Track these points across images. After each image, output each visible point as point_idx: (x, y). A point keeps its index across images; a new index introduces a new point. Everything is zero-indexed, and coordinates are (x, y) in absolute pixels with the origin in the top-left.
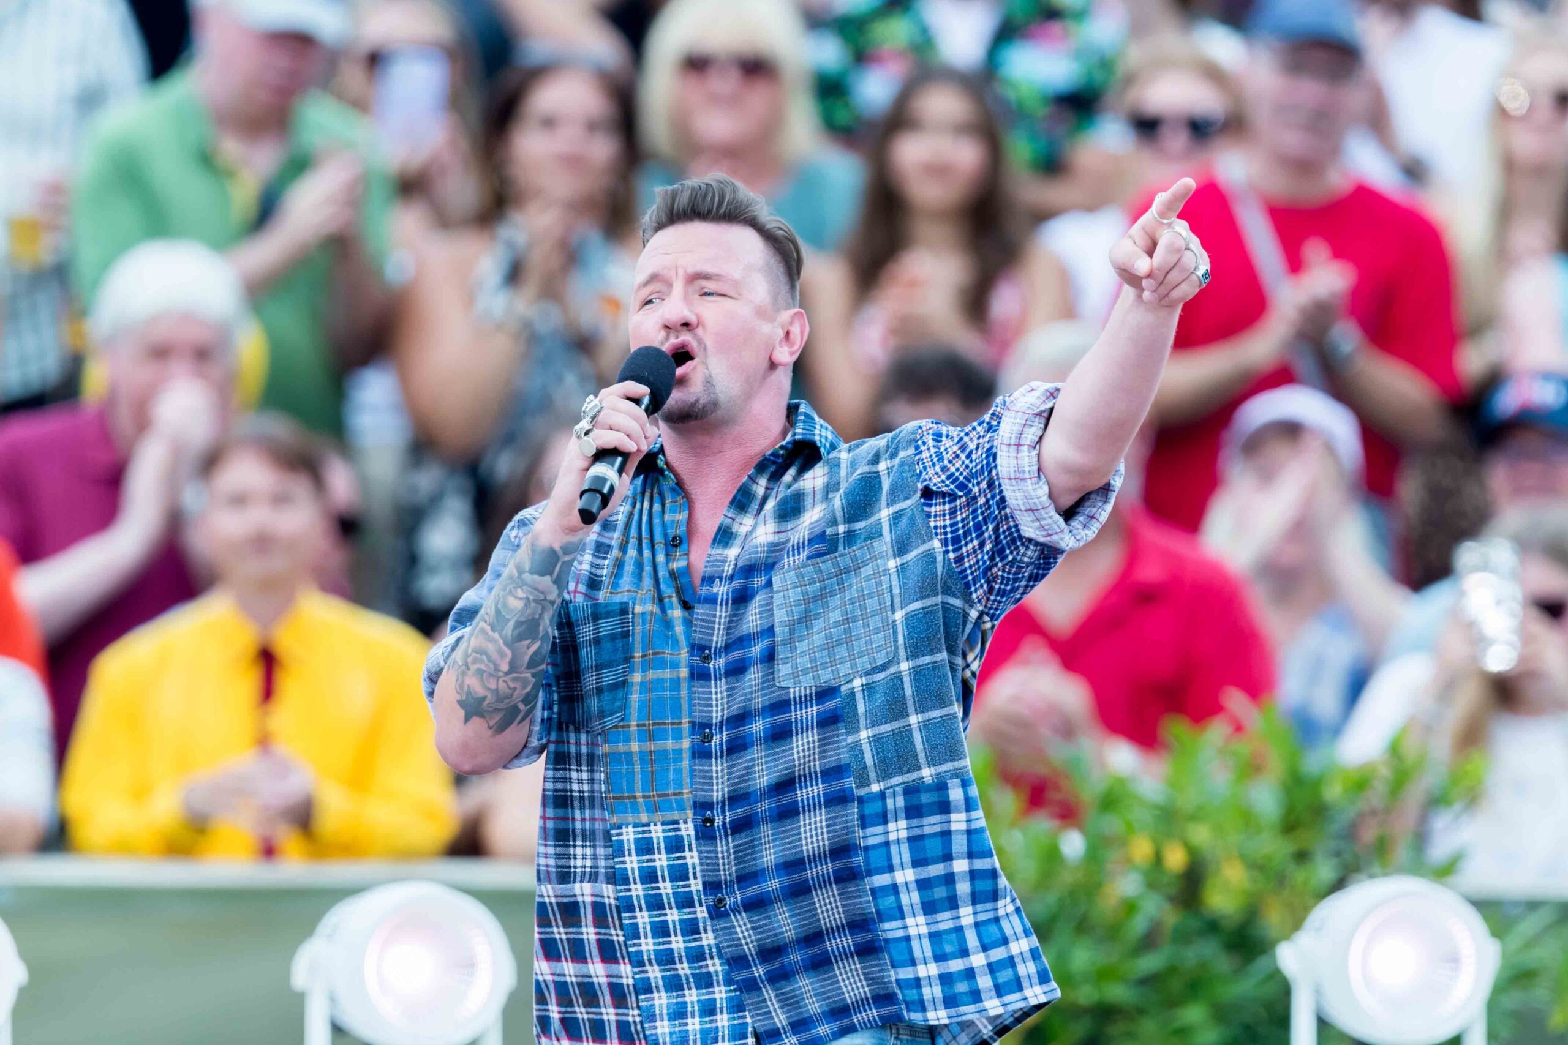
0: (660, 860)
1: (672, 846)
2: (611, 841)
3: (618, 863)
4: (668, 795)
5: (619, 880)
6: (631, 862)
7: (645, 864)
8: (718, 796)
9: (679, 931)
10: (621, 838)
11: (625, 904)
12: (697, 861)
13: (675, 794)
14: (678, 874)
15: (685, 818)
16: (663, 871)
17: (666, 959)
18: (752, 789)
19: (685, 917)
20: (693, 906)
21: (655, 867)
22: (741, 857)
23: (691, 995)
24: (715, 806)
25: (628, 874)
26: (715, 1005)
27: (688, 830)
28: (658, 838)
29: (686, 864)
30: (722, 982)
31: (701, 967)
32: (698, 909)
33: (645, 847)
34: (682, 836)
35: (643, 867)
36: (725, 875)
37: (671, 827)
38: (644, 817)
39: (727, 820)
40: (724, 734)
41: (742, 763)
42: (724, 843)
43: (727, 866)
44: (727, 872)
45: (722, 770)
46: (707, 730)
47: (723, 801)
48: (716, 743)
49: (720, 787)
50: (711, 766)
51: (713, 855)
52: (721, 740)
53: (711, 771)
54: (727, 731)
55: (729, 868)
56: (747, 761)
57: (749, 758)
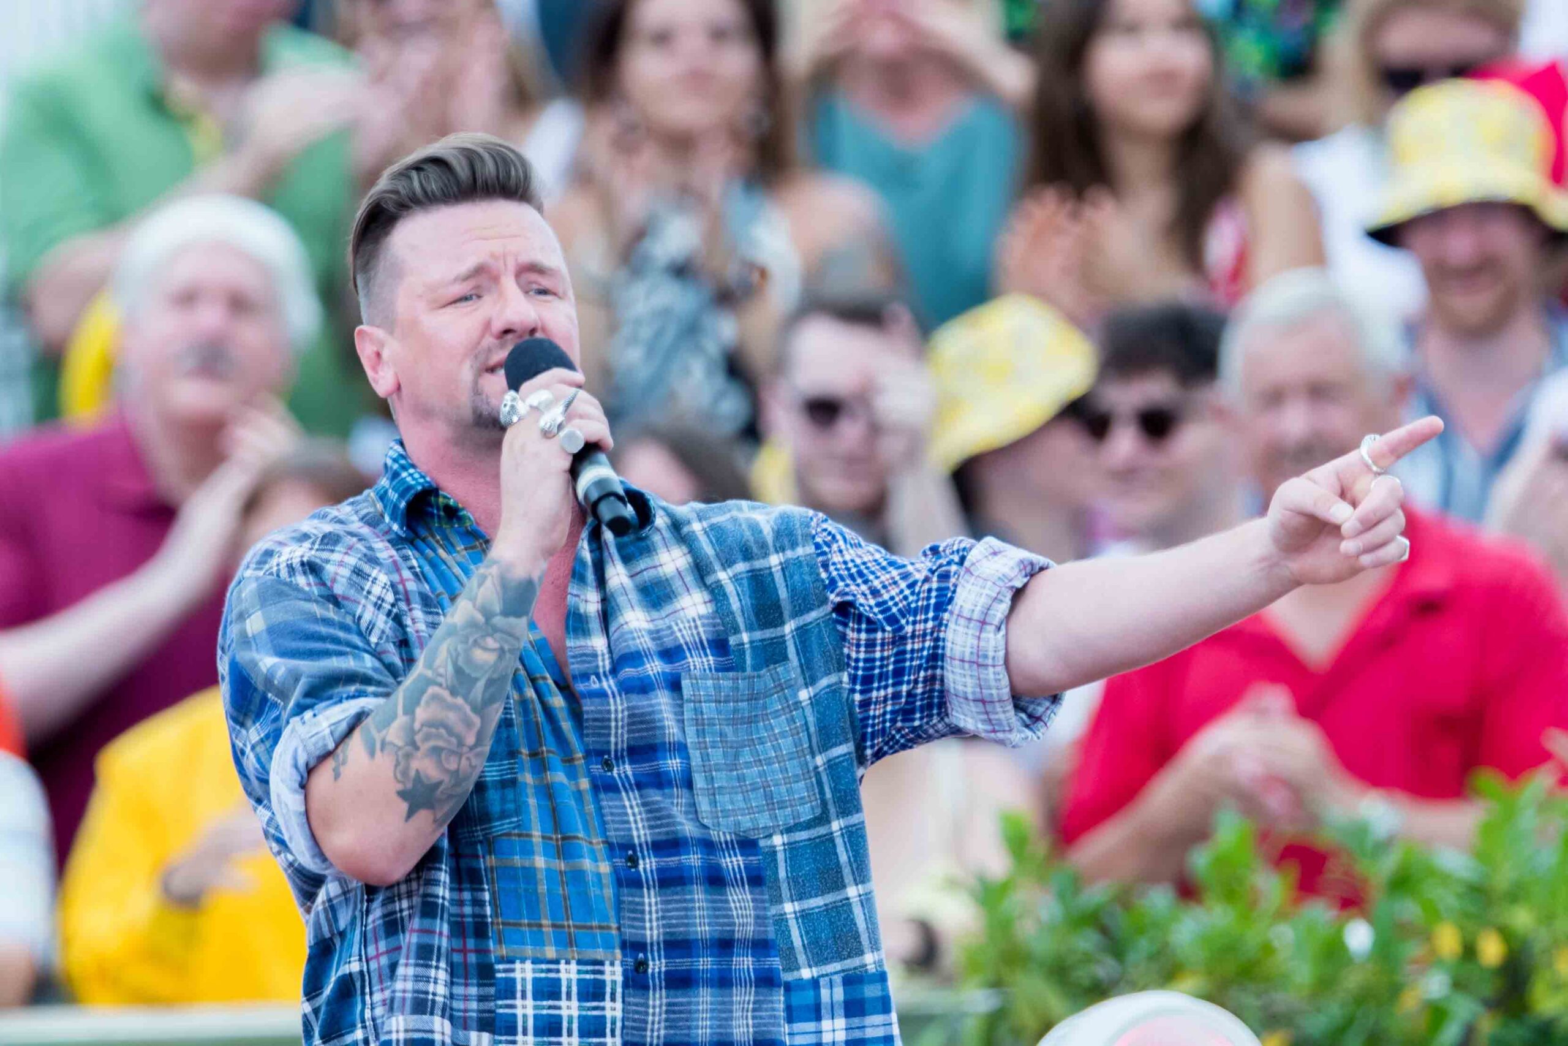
1: (588, 993)
2: (494, 977)
3: (501, 1007)
4: (591, 928)
5: (500, 1029)
6: (524, 1007)
7: (545, 1012)
8: (652, 936)
10: (512, 975)
12: (619, 1014)
13: (601, 928)
14: (592, 1028)
15: (611, 958)
16: (570, 1022)
18: (692, 937)
21: (560, 1017)
22: (674, 1020)
24: (649, 948)
25: (516, 1022)
27: (614, 974)
28: (569, 981)
29: (604, 1017)
33: (548, 990)
34: (603, 982)
35: (542, 1015)
36: (652, 1037)
37: (590, 968)
38: (551, 952)
39: (663, 969)
40: (653, 860)
41: (679, 901)
42: (657, 995)
43: (656, 1026)
44: (656, 1034)
45: (656, 903)
46: (630, 852)
47: (658, 944)
48: (645, 869)
49: (655, 924)
50: (642, 896)
51: (642, 1009)
52: (651, 866)
53: (643, 904)
54: (655, 856)
55: (659, 1029)
56: (685, 901)
57: (688, 897)
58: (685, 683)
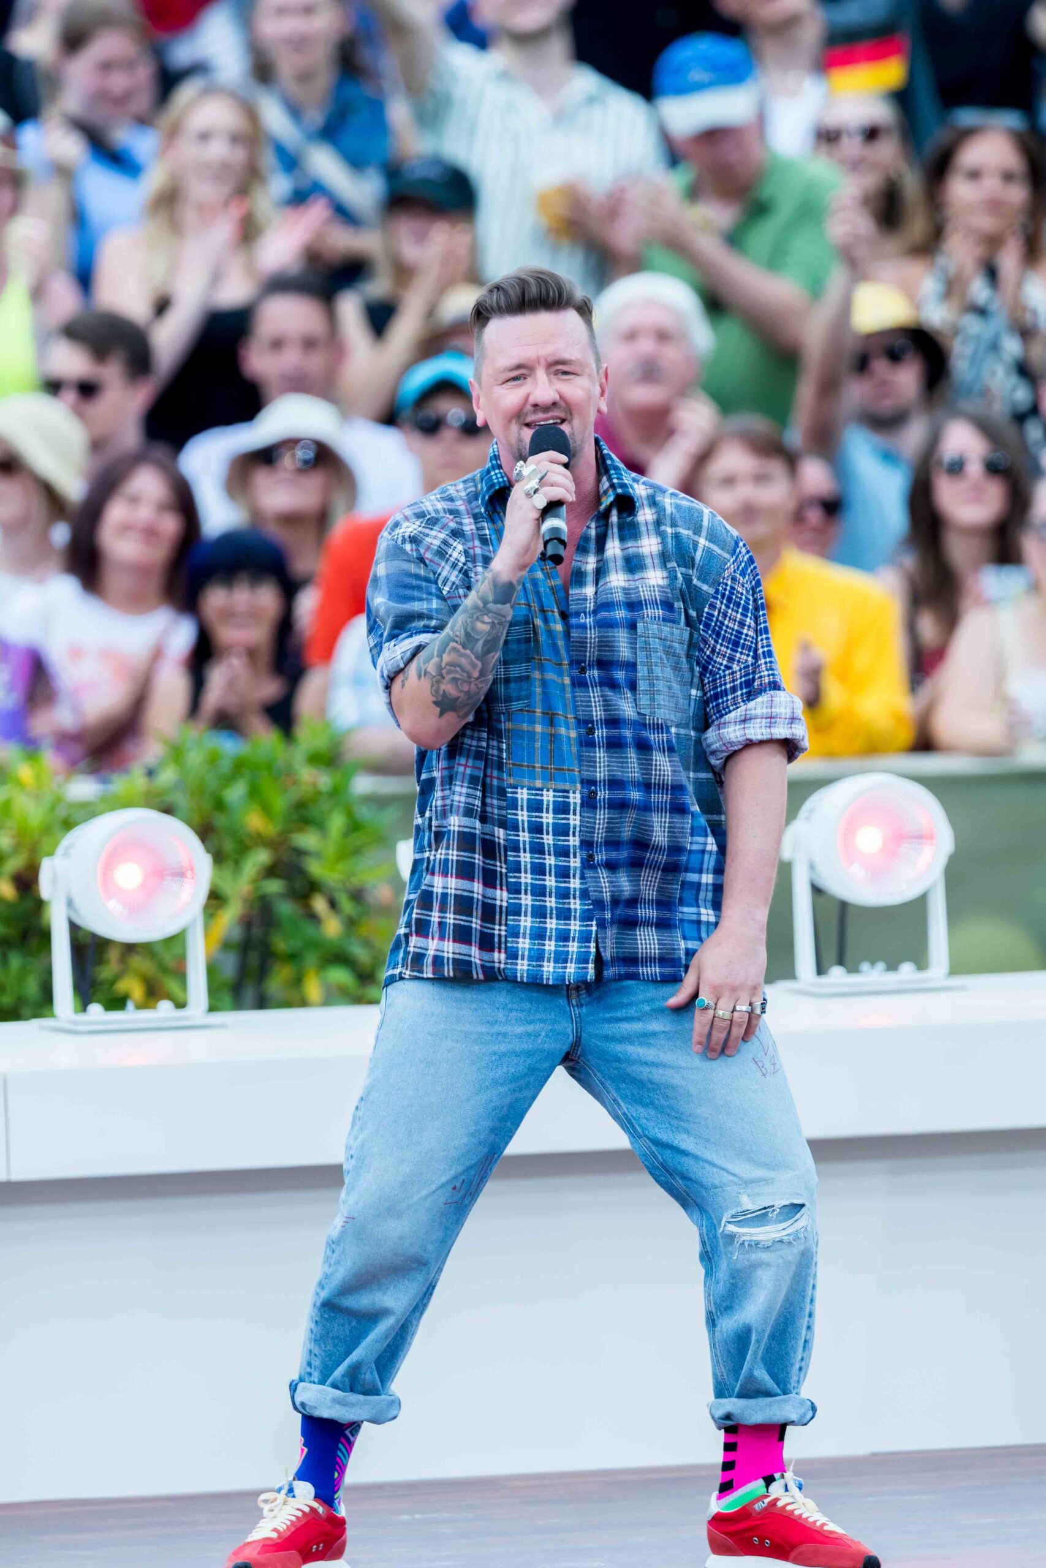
0: (547, 818)
2: (506, 796)
3: (510, 814)
4: (563, 770)
5: (510, 827)
6: (523, 815)
7: (533, 819)
8: (600, 777)
9: (553, 873)
10: (515, 795)
11: (512, 845)
12: (578, 823)
13: (569, 770)
14: (561, 831)
15: (573, 789)
16: (548, 826)
17: (540, 891)
18: (625, 779)
19: (560, 863)
20: (569, 857)
21: (542, 823)
22: (612, 828)
23: (551, 923)
24: (599, 783)
25: (518, 824)
26: (569, 934)
27: (575, 798)
28: (548, 801)
29: (569, 824)
30: (578, 918)
31: (564, 903)
32: (572, 860)
33: (536, 806)
34: (569, 803)
35: (532, 821)
36: (598, 837)
37: (561, 794)
38: (538, 783)
39: (607, 797)
40: (604, 730)
41: (617, 757)
42: (602, 812)
43: (601, 831)
44: (600, 836)
45: (604, 757)
46: (590, 725)
47: (604, 781)
48: (598, 735)
49: (602, 769)
50: (596, 753)
51: (592, 820)
52: (602, 734)
53: (595, 757)
54: (606, 729)
55: (602, 833)
56: (622, 757)
57: (624, 755)
58: (640, 625)
